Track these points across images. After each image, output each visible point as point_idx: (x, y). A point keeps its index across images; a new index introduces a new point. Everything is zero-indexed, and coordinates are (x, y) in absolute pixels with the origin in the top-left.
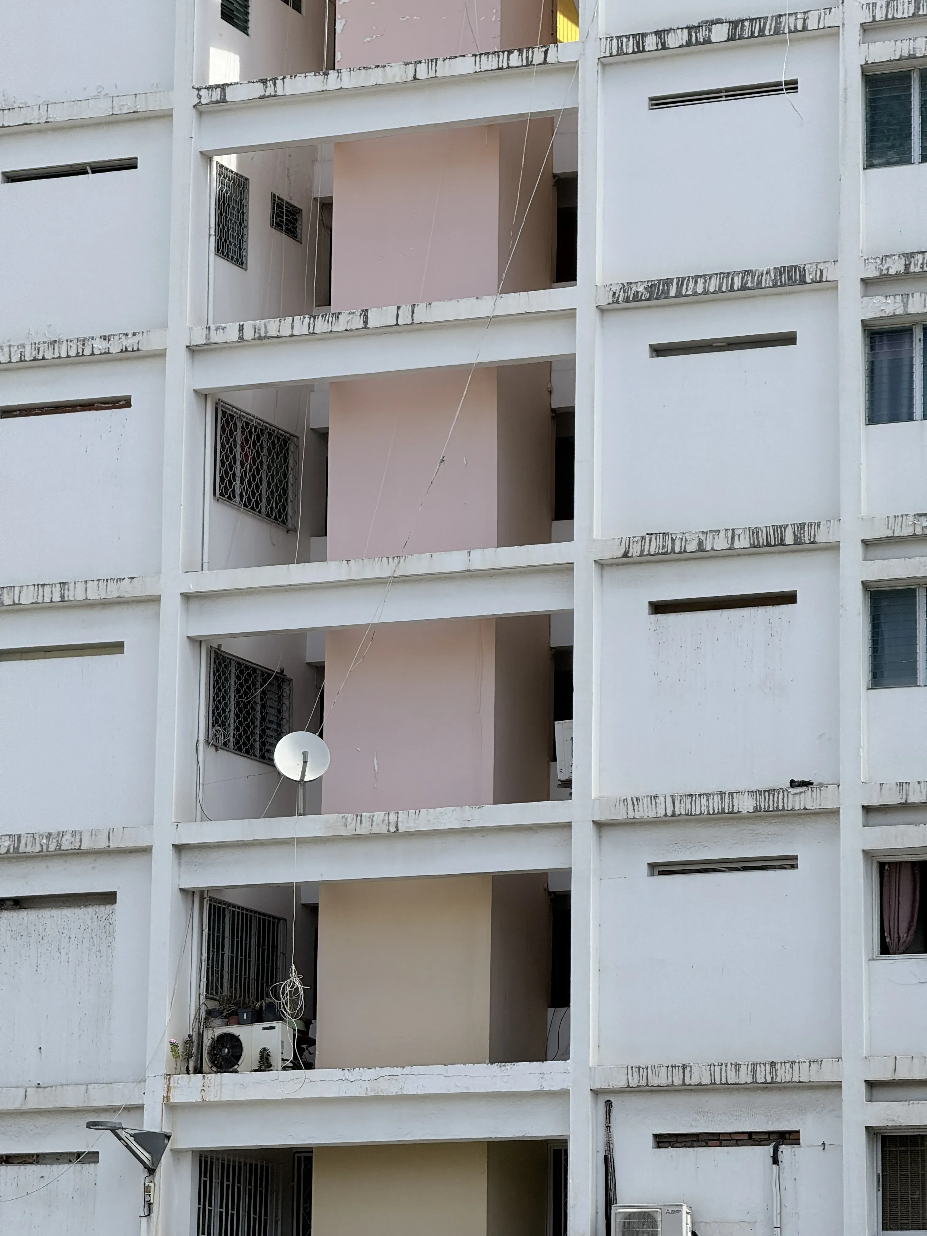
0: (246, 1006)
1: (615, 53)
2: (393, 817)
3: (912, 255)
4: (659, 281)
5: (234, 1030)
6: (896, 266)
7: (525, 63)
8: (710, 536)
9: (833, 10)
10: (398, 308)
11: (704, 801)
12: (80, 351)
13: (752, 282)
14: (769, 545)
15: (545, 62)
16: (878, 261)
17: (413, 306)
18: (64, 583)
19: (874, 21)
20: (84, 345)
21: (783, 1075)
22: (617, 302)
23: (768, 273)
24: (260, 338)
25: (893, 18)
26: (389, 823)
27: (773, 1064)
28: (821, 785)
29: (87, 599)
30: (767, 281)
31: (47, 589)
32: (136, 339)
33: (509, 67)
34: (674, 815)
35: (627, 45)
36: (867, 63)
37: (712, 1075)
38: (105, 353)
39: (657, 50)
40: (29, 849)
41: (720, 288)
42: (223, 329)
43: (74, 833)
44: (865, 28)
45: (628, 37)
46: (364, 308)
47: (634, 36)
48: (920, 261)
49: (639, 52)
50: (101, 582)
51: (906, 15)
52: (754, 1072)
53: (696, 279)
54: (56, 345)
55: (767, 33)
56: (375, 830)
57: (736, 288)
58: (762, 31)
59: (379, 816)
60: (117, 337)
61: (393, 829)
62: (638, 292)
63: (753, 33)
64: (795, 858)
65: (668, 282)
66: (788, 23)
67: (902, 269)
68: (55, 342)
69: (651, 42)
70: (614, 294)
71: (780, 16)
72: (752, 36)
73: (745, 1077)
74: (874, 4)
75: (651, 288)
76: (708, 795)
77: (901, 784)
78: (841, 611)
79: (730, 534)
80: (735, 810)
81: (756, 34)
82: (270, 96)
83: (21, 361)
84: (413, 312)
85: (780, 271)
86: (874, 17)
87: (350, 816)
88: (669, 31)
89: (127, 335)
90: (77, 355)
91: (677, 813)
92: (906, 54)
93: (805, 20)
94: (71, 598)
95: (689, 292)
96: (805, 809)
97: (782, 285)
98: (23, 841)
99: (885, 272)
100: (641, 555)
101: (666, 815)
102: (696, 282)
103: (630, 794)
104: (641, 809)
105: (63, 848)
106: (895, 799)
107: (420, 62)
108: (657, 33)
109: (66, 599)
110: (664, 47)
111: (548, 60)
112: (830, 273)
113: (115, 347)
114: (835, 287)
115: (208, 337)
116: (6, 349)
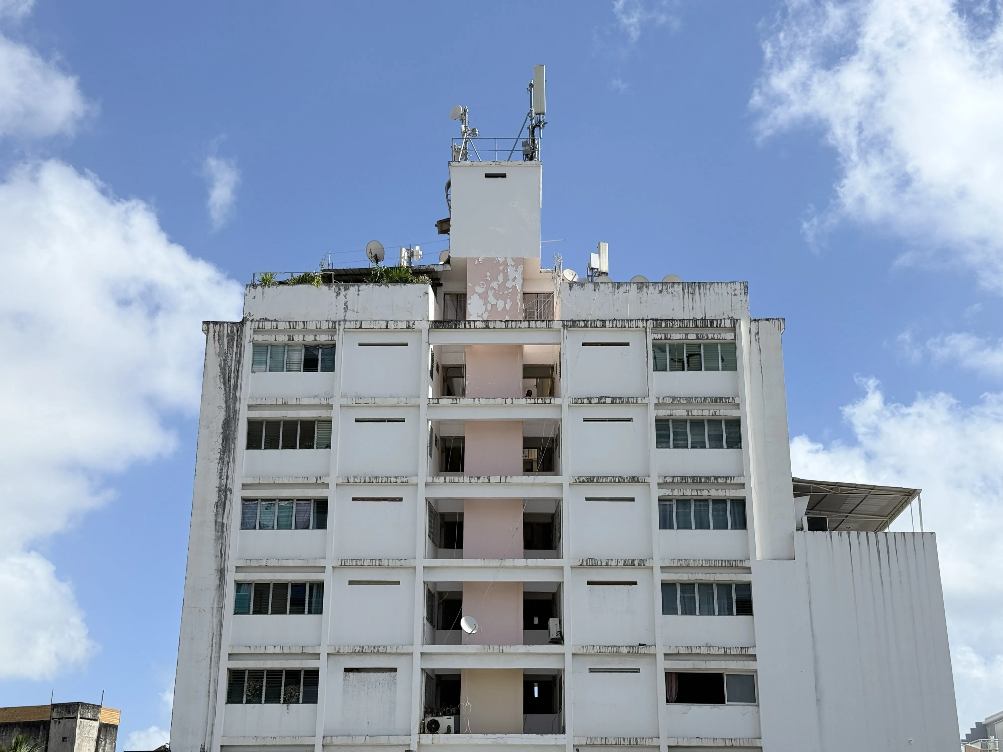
0: (441, 711)
1: (574, 403)
2: (501, 647)
4: (591, 477)
5: (436, 718)
6: (669, 480)
7: (543, 403)
8: (610, 561)
9: (646, 398)
10: (501, 477)
11: (610, 648)
12: (386, 481)
13: (622, 480)
14: (630, 565)
15: (550, 403)
16: (663, 478)
17: (506, 477)
18: (380, 559)
19: (659, 403)
20: (387, 479)
21: (640, 742)
22: (576, 482)
23: (627, 478)
24: (452, 482)
25: (665, 403)
26: (500, 650)
27: (636, 739)
28: (650, 646)
29: (389, 565)
30: (626, 480)
31: (374, 561)
32: (407, 479)
33: (538, 403)
34: (600, 652)
35: (578, 401)
36: (657, 416)
37: (616, 741)
38: (395, 482)
39: (588, 403)
40: (367, 651)
41: (611, 481)
42: (438, 478)
43: (384, 647)
44: (656, 405)
45: (578, 398)
46: (489, 476)
47: (580, 398)
48: (677, 479)
49: (582, 403)
50: (394, 560)
51: (669, 402)
52: (630, 741)
53: (603, 477)
54: (377, 478)
55: (624, 402)
56: (495, 651)
57: (616, 481)
58: (623, 402)
59: (496, 647)
60: (400, 478)
61: (501, 651)
62: (583, 480)
63: (619, 402)
64: (639, 669)
65: (594, 477)
66: (631, 400)
67: (671, 481)
68: (377, 477)
69: (586, 401)
70: (575, 480)
71: (628, 398)
72: (619, 403)
73: (627, 742)
74: (659, 398)
75: (588, 479)
76: (612, 647)
77: (676, 647)
78: (655, 589)
79: (616, 561)
80: (621, 652)
81: (621, 402)
82: (455, 404)
83: (364, 482)
84: (506, 479)
85: (631, 478)
86: (659, 402)
87: (486, 647)
88: (592, 398)
89: (403, 477)
90: (385, 482)
91: (601, 652)
92: (668, 414)
93: (636, 400)
94: (383, 565)
95: (601, 482)
96: (645, 653)
97: (631, 482)
98: (364, 648)
99: (665, 481)
100: (587, 565)
101: (597, 652)
102: (603, 478)
103: (585, 644)
104: (589, 650)
105: (380, 651)
106: (675, 652)
107: (507, 399)
108: (588, 398)
109: (381, 565)
110: (590, 403)
111: (551, 403)
112: (647, 480)
113: (399, 481)
114: (649, 485)
115: (433, 480)
116: (359, 478)
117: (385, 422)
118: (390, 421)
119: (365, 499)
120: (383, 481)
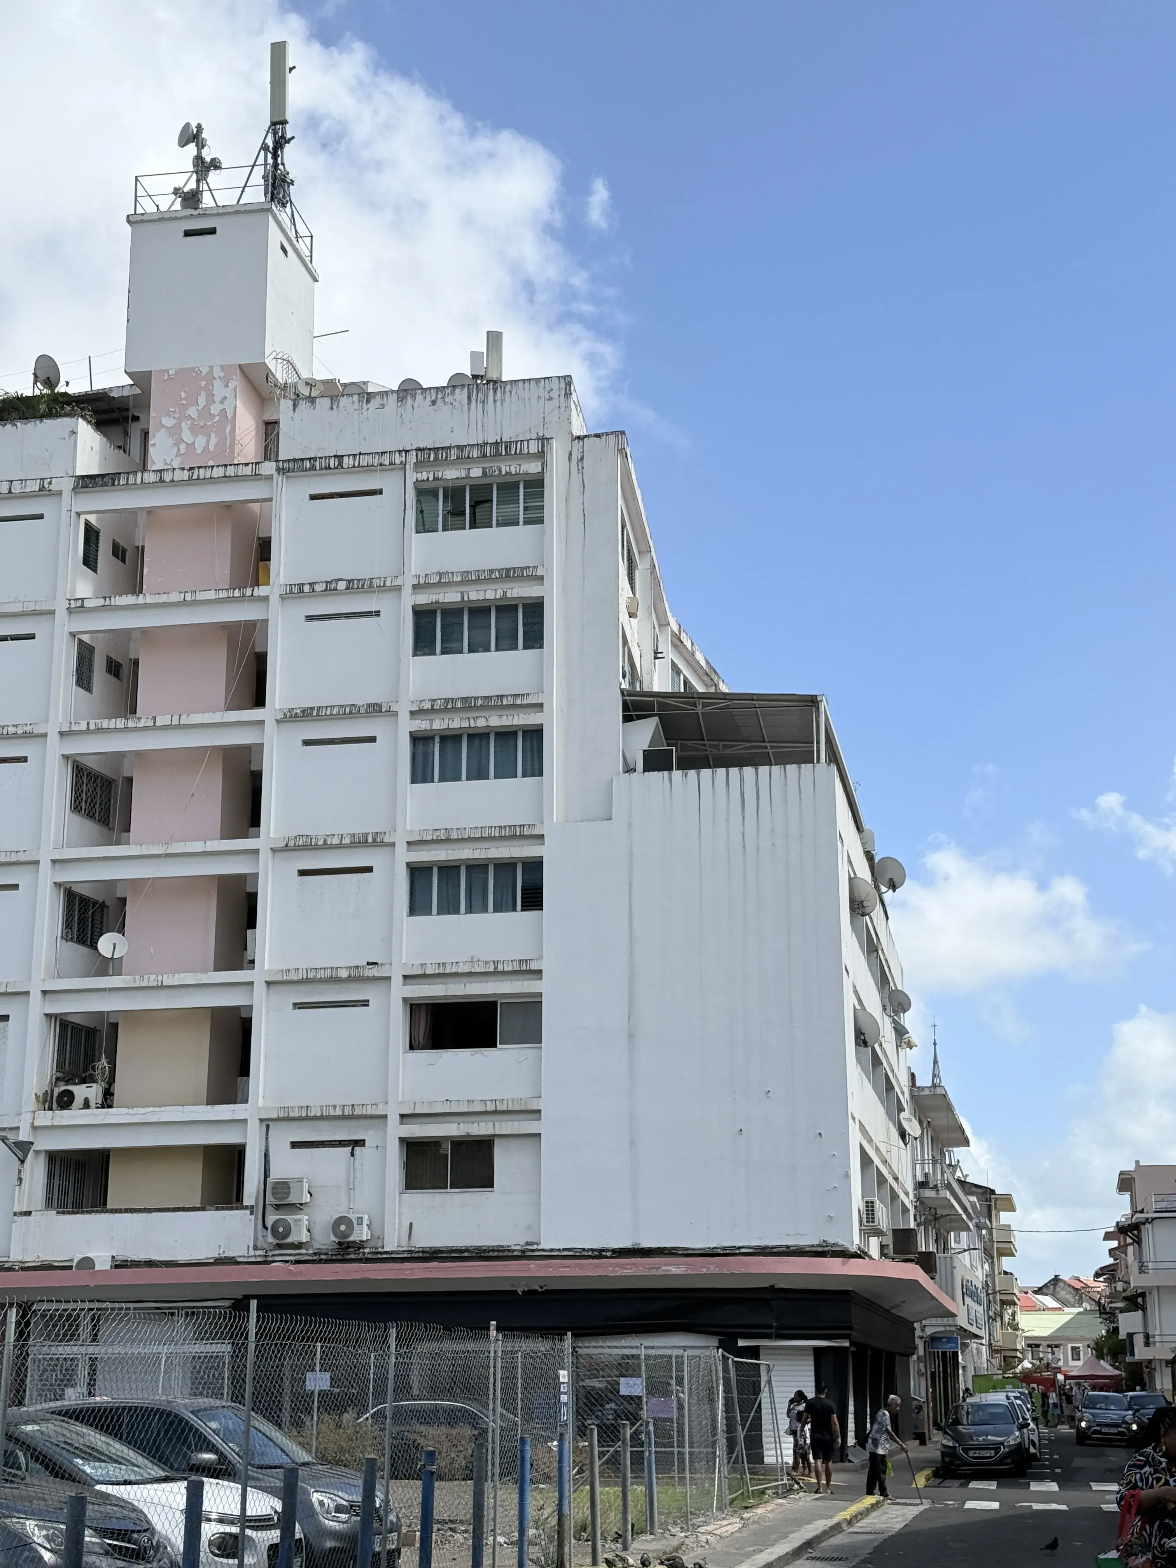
0: (78, 1076)
1: (288, 592)
2: (160, 978)
3: (435, 700)
4: (308, 708)
5: (70, 1088)
6: (427, 706)
7: (242, 595)
8: (330, 837)
9: (399, 577)
10: (172, 716)
11: (323, 972)
13: (355, 710)
14: (360, 843)
15: (252, 595)
16: (418, 703)
17: (180, 716)
19: (419, 583)
20: (3, 729)
21: (358, 1111)
22: (286, 717)
23: (363, 706)
24: (98, 729)
25: (428, 583)
26: (158, 981)
27: (353, 1106)
28: (382, 964)
30: (362, 710)
32: (31, 727)
33: (233, 597)
34: (307, 978)
35: (295, 589)
36: (415, 604)
37: (322, 1111)
38: (14, 734)
39: (310, 592)
41: (339, 712)
42: (79, 723)
44: (415, 587)
45: (295, 585)
46: (154, 716)
47: (298, 585)
48: (439, 704)
49: (301, 593)
50: (8, 853)
51: (435, 582)
52: (343, 1110)
53: (326, 707)
55: (365, 587)
56: (150, 985)
57: (347, 713)
58: (363, 586)
59: (153, 977)
60: (21, 726)
61: (160, 984)
62: (296, 713)
63: (358, 586)
64: (368, 1001)
65: (312, 709)
66: (376, 583)
67: (430, 707)
69: (307, 588)
70: (285, 714)
71: (372, 579)
72: (358, 588)
73: (339, 1112)
74: (419, 575)
75: (304, 711)
76: (325, 969)
77: (422, 964)
78: (395, 877)
79: (340, 836)
80: (339, 976)
81: (360, 587)
82: (108, 605)
84: (180, 719)
85: (369, 705)
87: (137, 977)
88: (316, 583)
89: (26, 725)
91: (309, 977)
92: (434, 601)
93: (385, 582)
95: (323, 714)
96: (374, 976)
97: (370, 713)
99: (421, 708)
100: (295, 846)
101: (303, 979)
102: (327, 709)
103: (284, 968)
104: (290, 975)
106: (420, 972)
107: (187, 592)
108: (310, 584)
110: (313, 591)
111: (254, 595)
112: (394, 708)
113: (20, 731)
114: (397, 715)
115: (71, 727)
117: (8, 640)
118: (14, 638)
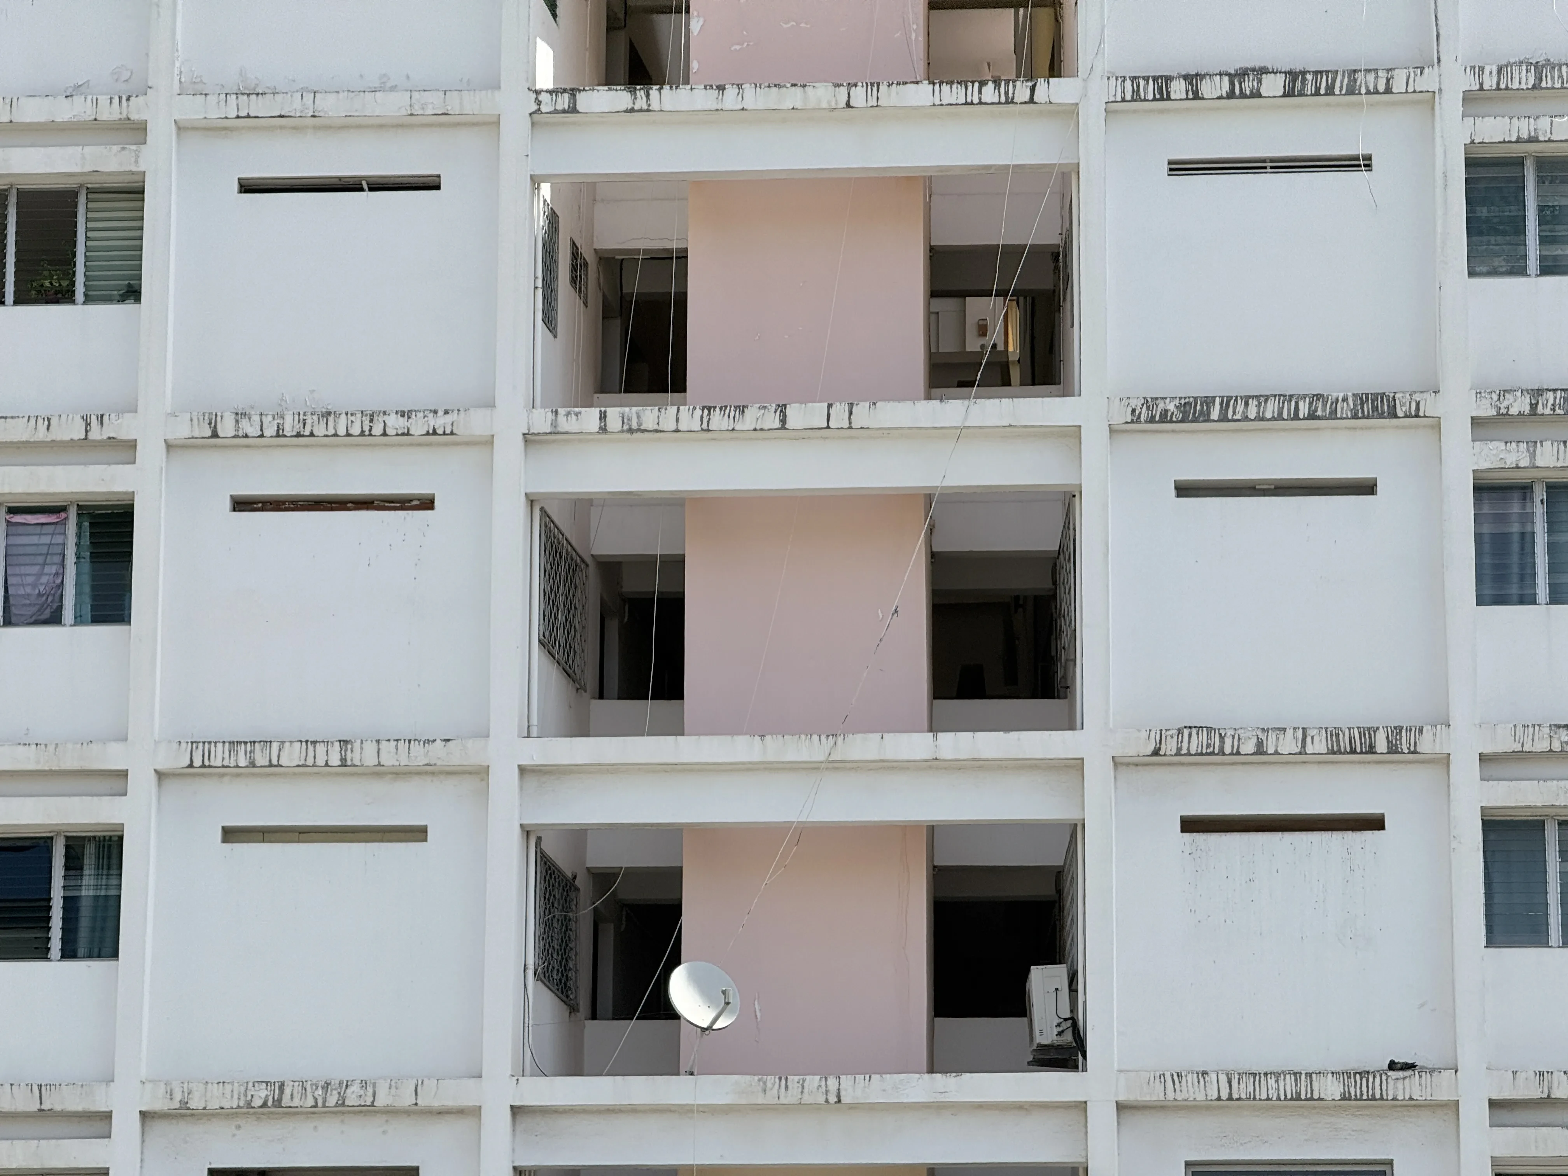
1: (1128, 97)
2: (832, 1083)
4: (1196, 399)
6: (1520, 405)
7: (1003, 99)
8: (1272, 736)
9: (1426, 70)
10: (830, 406)
11: (1272, 1081)
12: (367, 428)
13: (1324, 410)
14: (1353, 751)
15: (1031, 100)
16: (1495, 397)
17: (851, 405)
18: (346, 742)
19: (1481, 88)
20: (371, 421)
22: (1138, 421)
23: (1345, 399)
24: (631, 431)
25: (1507, 88)
26: (827, 1091)
28: (1432, 1071)
29: (379, 765)
30: (1344, 409)
31: (321, 749)
32: (449, 419)
33: (981, 103)
34: (1230, 1098)
35: (1146, 90)
36: (1472, 142)
38: (403, 434)
39: (1187, 99)
40: (296, 1102)
41: (1280, 413)
42: (576, 414)
43: (364, 1084)
44: (1468, 98)
45: (1146, 79)
46: (781, 403)
47: (1155, 79)
48: (1551, 401)
49: (1162, 99)
50: (401, 743)
51: (1524, 86)
53: (1246, 400)
54: (331, 419)
55: (1337, 91)
56: (807, 1099)
57: (1301, 416)
58: (1330, 91)
59: (812, 1081)
60: (422, 414)
61: (833, 1099)
62: (1166, 411)
63: (1318, 90)
64: (1390, 1163)
65: (1209, 401)
66: (1365, 81)
67: (1527, 409)
68: (329, 414)
69: (1178, 88)
70: (1134, 411)
71: (1355, 71)
72: (1317, 93)
74: (1482, 69)
75: (1185, 406)
76: (1277, 1075)
77: (1542, 1074)
78: (1454, 845)
79: (1300, 734)
80: (1316, 1096)
81: (1322, 91)
82: (641, 110)
83: (278, 436)
84: (851, 413)
85: (1361, 399)
86: (1481, 85)
87: (771, 1080)
88: (1202, 77)
89: (435, 412)
90: (362, 433)
91: (1235, 1096)
92: (1525, 136)
93: (1388, 80)
94: (357, 762)
95: (1238, 417)
96: (1411, 1099)
97: (1363, 417)
98: (288, 1091)
99: (1503, 411)
100: (1178, 753)
101: (1219, 1099)
102: (1247, 404)
103: (1169, 1068)
104: (1184, 1088)
105: (347, 1103)
106: (1535, 1092)
107: (856, 85)
108: (1187, 78)
109: (349, 763)
110: (1197, 96)
111: (1036, 99)
112: (1429, 406)
113: (418, 427)
114: (1436, 426)
115: (554, 424)
116: (256, 419)
117: (361, 189)
118: (379, 185)
119: (284, 503)
120: (356, 430)
